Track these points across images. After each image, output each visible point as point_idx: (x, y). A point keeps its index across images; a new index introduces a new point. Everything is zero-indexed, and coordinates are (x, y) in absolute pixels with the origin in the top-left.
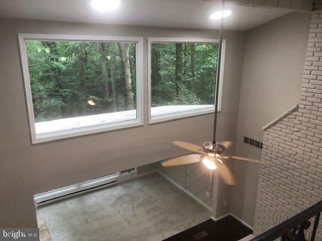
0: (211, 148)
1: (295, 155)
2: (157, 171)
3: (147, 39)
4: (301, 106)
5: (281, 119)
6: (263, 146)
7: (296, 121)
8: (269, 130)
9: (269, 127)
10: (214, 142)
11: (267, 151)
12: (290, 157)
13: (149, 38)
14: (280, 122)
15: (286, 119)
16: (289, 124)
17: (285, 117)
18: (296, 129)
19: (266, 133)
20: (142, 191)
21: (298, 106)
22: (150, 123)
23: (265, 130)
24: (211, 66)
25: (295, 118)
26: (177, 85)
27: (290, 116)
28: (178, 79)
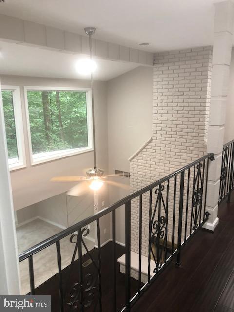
0: (93, 172)
1: (154, 177)
2: (38, 217)
3: (23, 88)
4: (154, 138)
5: (141, 151)
6: (130, 174)
7: (152, 150)
8: (134, 160)
9: (133, 158)
10: (95, 168)
11: (134, 177)
12: (151, 179)
13: (25, 87)
14: (141, 153)
15: (145, 150)
16: (148, 153)
17: (144, 148)
18: (152, 157)
19: (132, 163)
20: (26, 239)
21: (152, 139)
22: (32, 164)
23: (130, 161)
24: (79, 115)
25: (151, 148)
26: (47, 135)
27: (147, 147)
28: (47, 128)
